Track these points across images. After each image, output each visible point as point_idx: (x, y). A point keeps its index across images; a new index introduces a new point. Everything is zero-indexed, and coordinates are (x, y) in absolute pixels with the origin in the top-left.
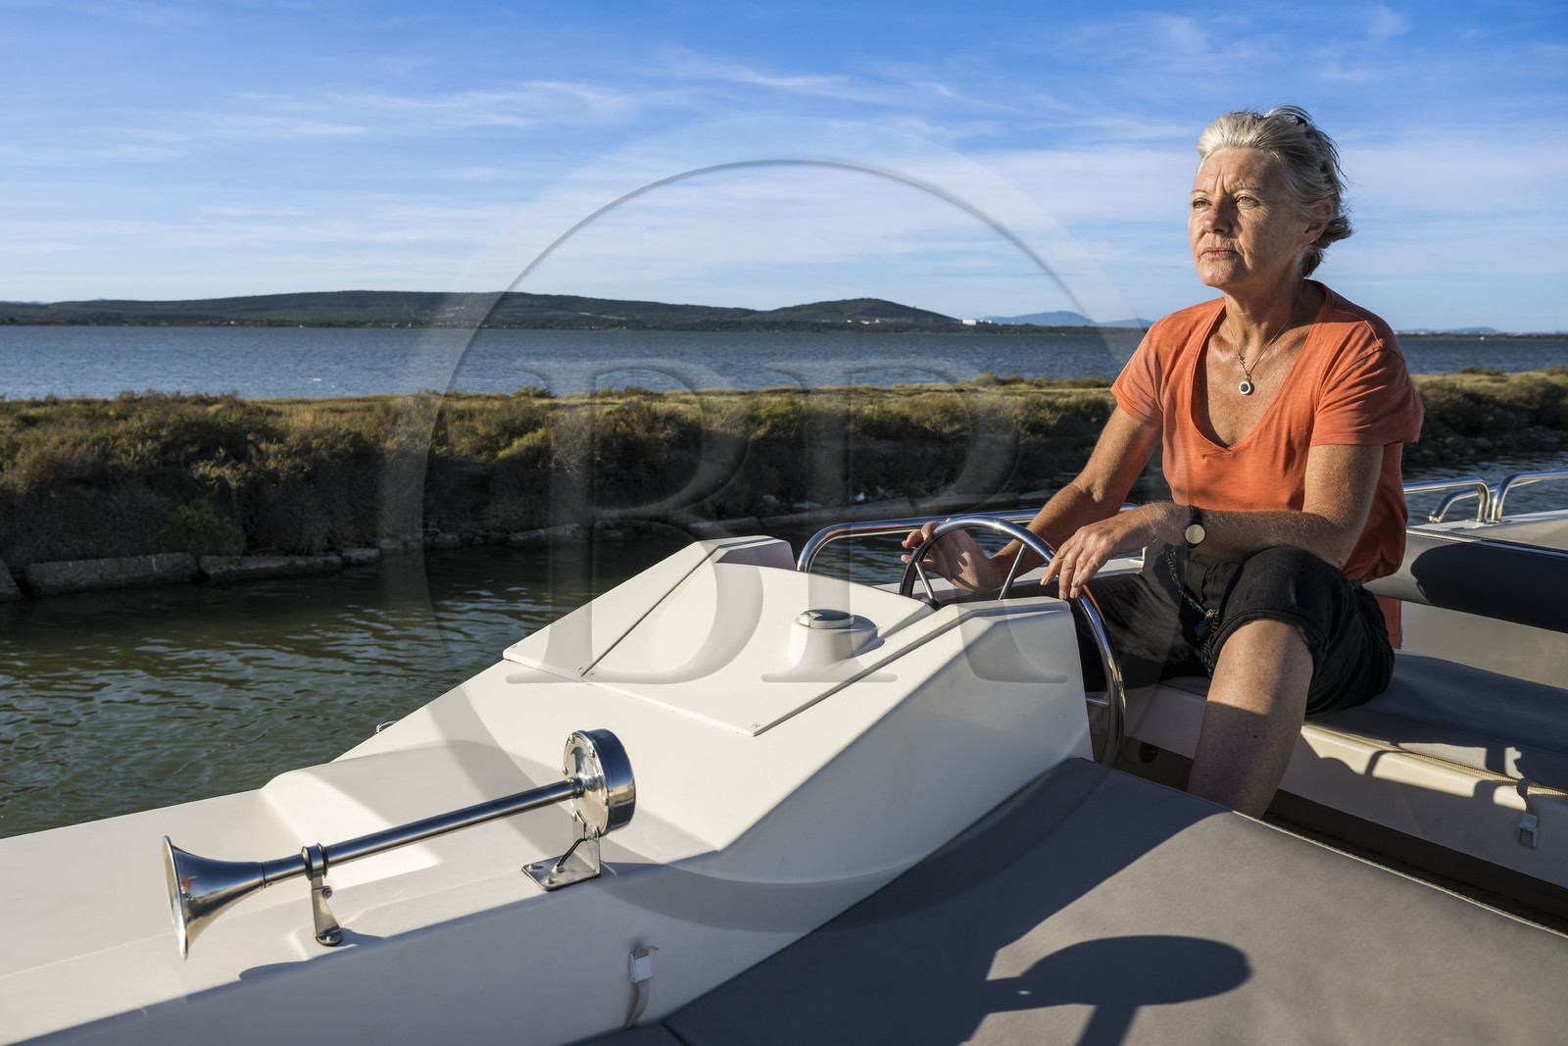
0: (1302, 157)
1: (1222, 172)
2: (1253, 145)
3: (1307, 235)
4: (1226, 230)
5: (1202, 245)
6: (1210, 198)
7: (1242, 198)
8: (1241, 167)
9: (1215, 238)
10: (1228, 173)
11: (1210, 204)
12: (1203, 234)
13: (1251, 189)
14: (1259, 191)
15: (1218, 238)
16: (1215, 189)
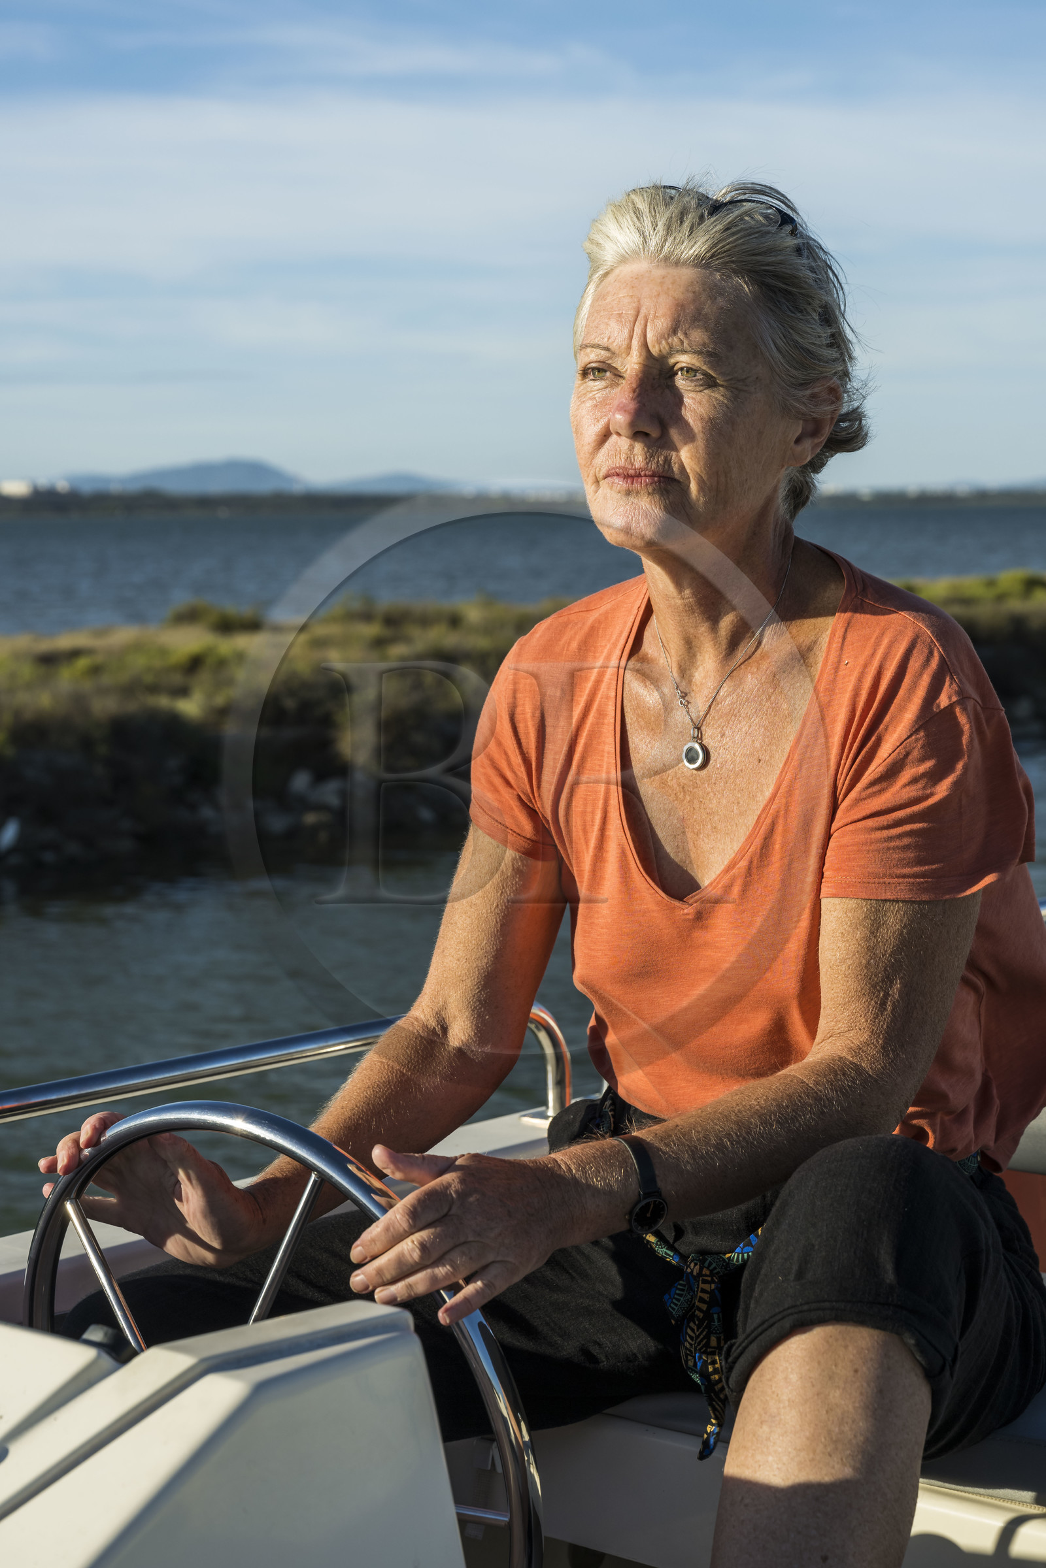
0: (789, 293)
1: (643, 311)
2: (700, 263)
3: (799, 448)
4: (655, 433)
5: (606, 459)
6: (617, 363)
7: (682, 369)
8: (680, 307)
9: (631, 448)
10: (655, 317)
11: (618, 375)
12: (605, 435)
13: (699, 353)
14: (712, 356)
15: (639, 448)
16: (629, 347)
